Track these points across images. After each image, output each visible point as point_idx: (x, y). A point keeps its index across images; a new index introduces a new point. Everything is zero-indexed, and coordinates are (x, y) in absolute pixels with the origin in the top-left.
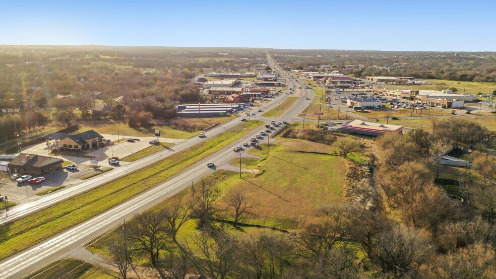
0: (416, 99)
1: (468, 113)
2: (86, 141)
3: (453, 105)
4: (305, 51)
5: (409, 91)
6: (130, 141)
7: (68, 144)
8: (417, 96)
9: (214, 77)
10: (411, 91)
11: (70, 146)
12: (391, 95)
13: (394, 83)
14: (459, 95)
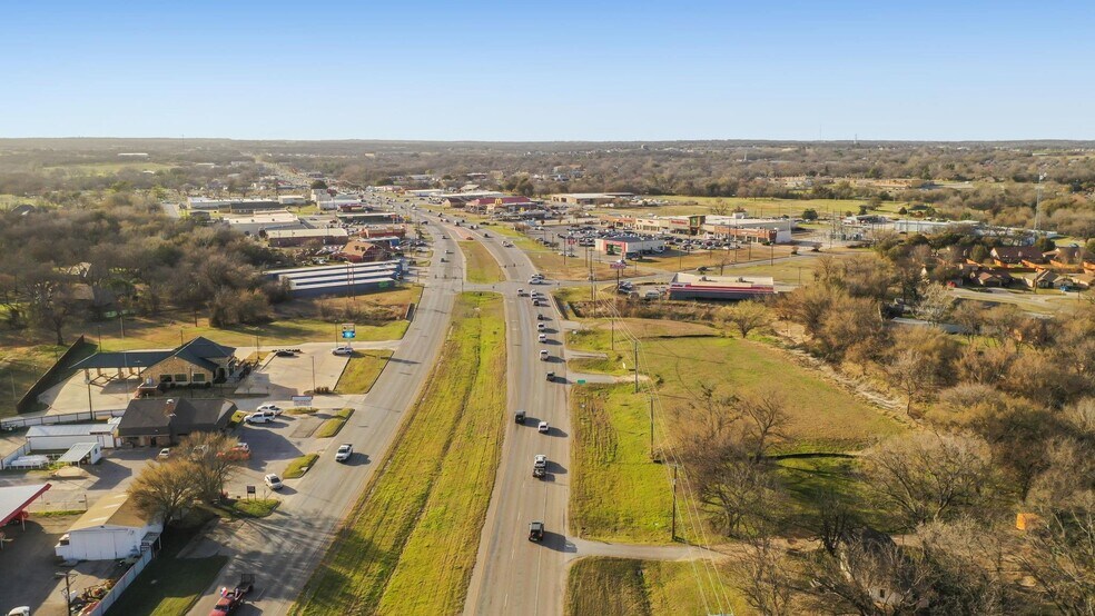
0: (702, 232)
1: (816, 250)
2: (215, 360)
3: (779, 239)
4: (312, 143)
5: (685, 218)
6: (282, 354)
7: (173, 373)
8: (704, 227)
9: (216, 208)
10: (691, 218)
11: (181, 378)
12: (645, 228)
13: (612, 205)
14: (765, 221)
